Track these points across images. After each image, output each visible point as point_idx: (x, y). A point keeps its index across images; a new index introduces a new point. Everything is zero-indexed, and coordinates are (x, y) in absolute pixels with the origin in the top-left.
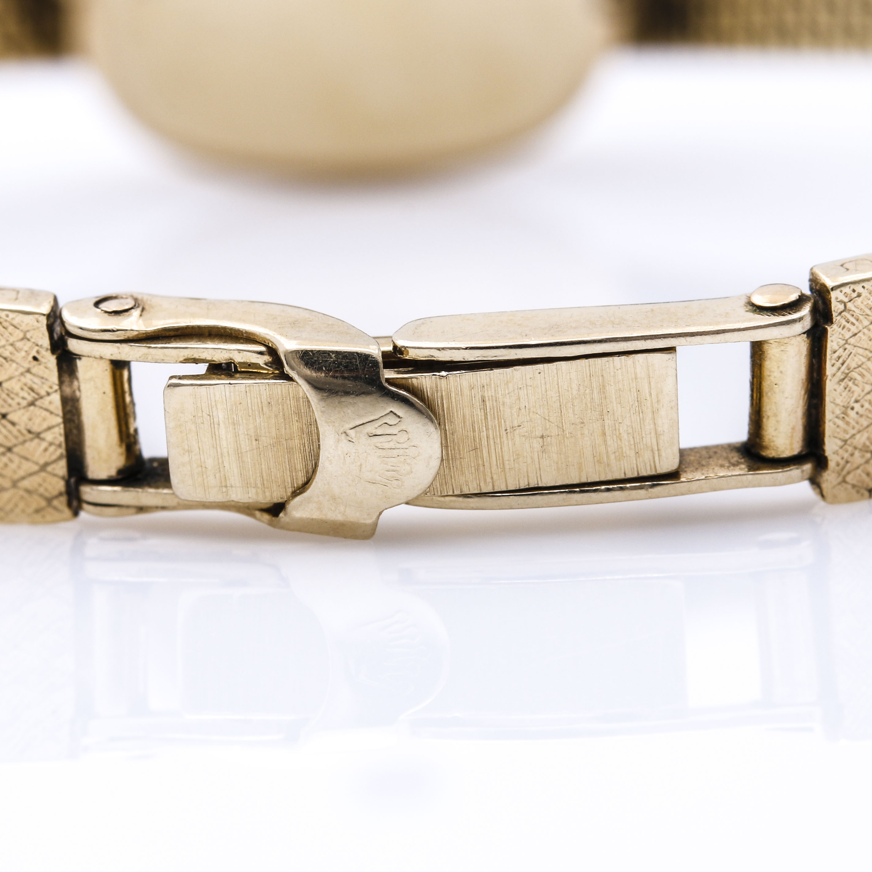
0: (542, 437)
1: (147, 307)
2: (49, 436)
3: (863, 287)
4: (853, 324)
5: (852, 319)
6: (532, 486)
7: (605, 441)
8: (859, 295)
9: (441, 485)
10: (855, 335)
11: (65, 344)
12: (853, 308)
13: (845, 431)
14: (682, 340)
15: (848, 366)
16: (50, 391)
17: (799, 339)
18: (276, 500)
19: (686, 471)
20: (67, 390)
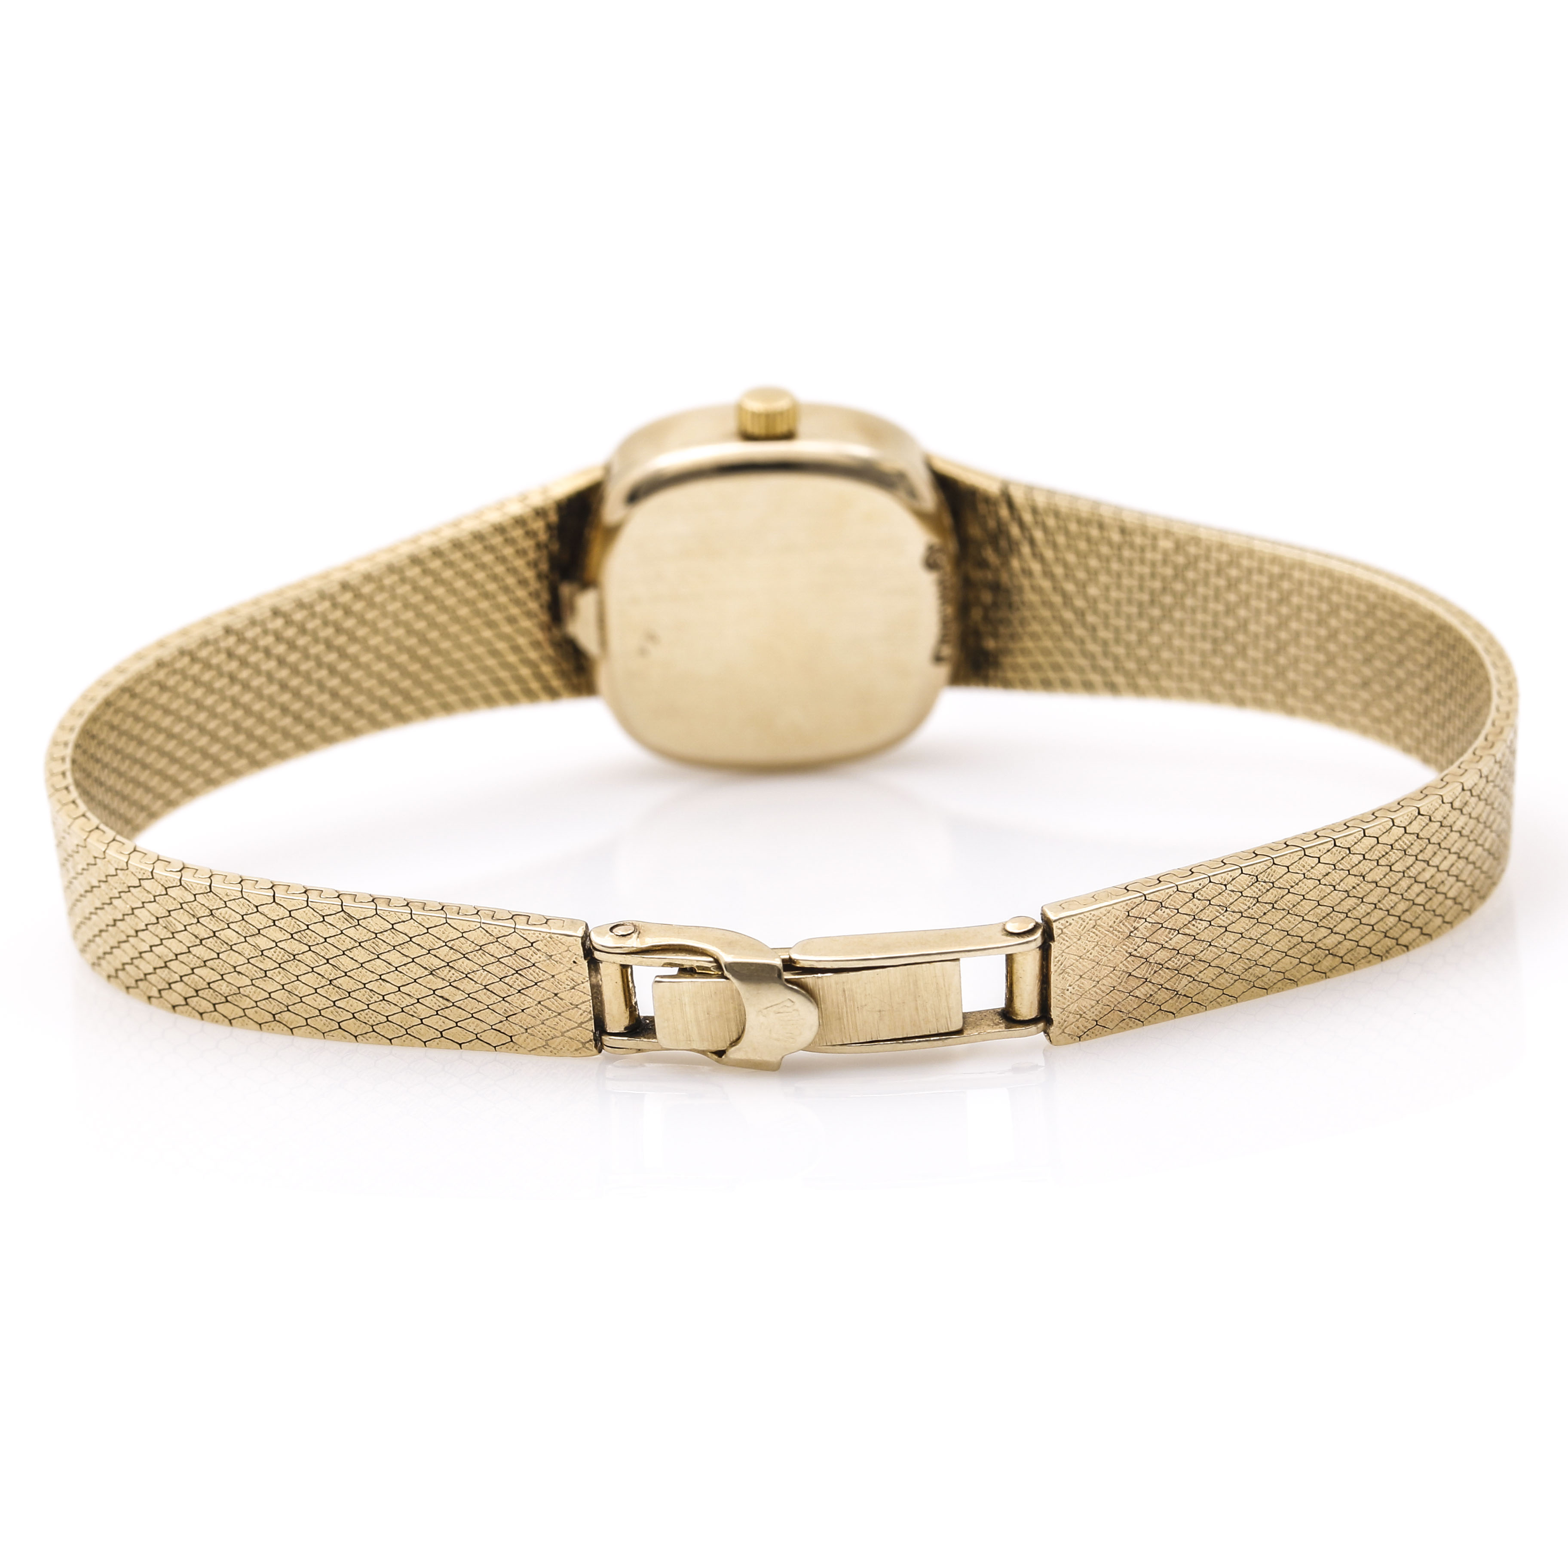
0: (880, 1011)
1: (641, 931)
2: (583, 1007)
3: (1073, 920)
4: (1067, 941)
5: (1067, 939)
6: (874, 1040)
7: (918, 1013)
8: (1070, 924)
9: (819, 1040)
10: (1069, 947)
11: (593, 954)
12: (1067, 932)
13: (1064, 1003)
14: (963, 954)
15: (1065, 965)
16: (584, 981)
17: (1034, 951)
18: (720, 1049)
19: (967, 1029)
20: (594, 980)
